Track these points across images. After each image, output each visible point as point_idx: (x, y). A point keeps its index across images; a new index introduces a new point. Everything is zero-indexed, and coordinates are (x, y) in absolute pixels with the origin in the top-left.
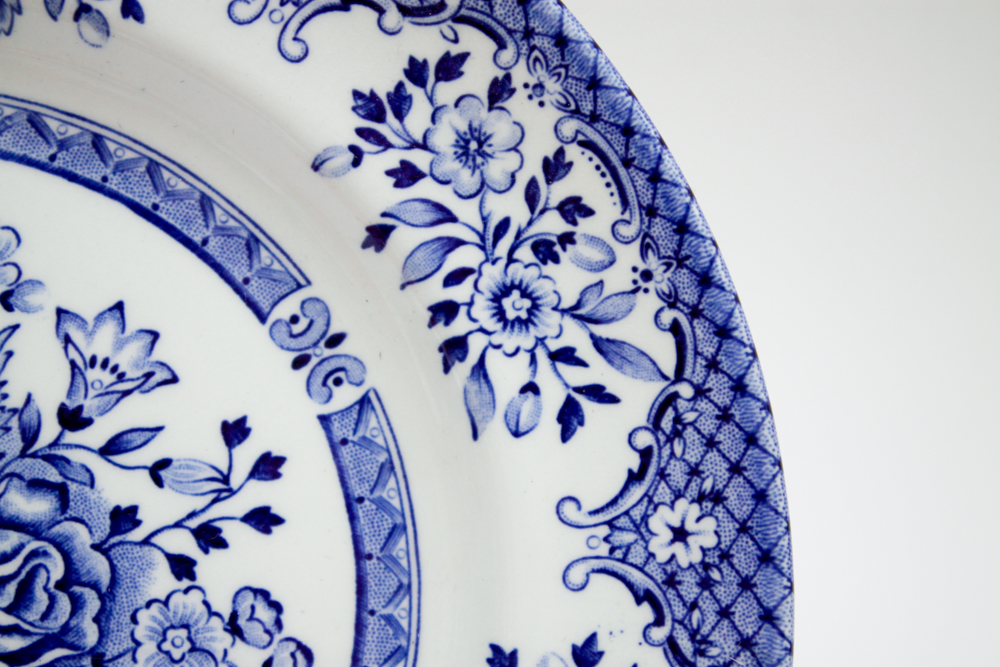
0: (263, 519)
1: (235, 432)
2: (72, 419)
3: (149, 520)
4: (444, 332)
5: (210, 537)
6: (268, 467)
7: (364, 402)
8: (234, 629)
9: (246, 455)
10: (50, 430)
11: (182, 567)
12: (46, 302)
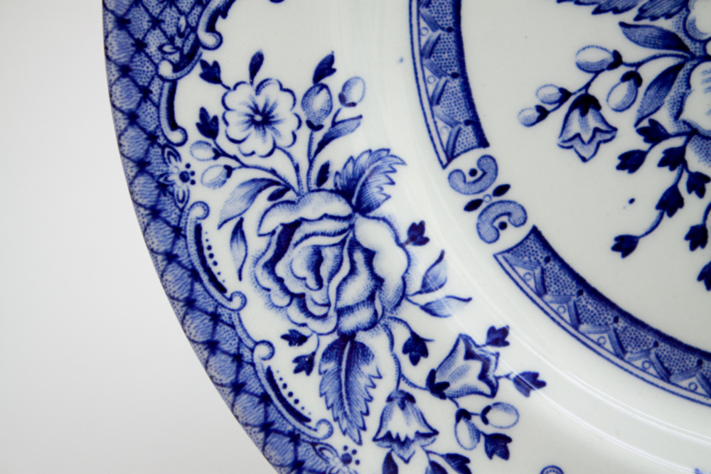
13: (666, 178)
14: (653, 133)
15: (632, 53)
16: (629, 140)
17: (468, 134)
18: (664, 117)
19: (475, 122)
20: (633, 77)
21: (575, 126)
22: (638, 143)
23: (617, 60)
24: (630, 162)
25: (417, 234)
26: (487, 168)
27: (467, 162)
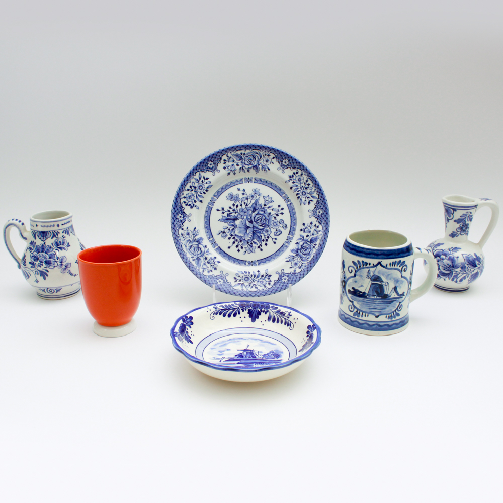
0: (282, 214)
1: (279, 206)
2: (265, 205)
3: (272, 214)
4: (298, 196)
5: (277, 215)
6: (282, 209)
7: (291, 203)
8: (280, 223)
9: (280, 208)
10: (263, 206)
11: (275, 218)
12: (262, 195)
13: (233, 240)
14: (232, 235)
15: (229, 227)
16: (229, 236)
17: (211, 236)
18: (233, 234)
19: (212, 235)
20: (229, 229)
21: (223, 235)
22: (230, 237)
23: (227, 228)
24: (229, 239)
25: (206, 247)
26: (213, 240)
27: (211, 239)
